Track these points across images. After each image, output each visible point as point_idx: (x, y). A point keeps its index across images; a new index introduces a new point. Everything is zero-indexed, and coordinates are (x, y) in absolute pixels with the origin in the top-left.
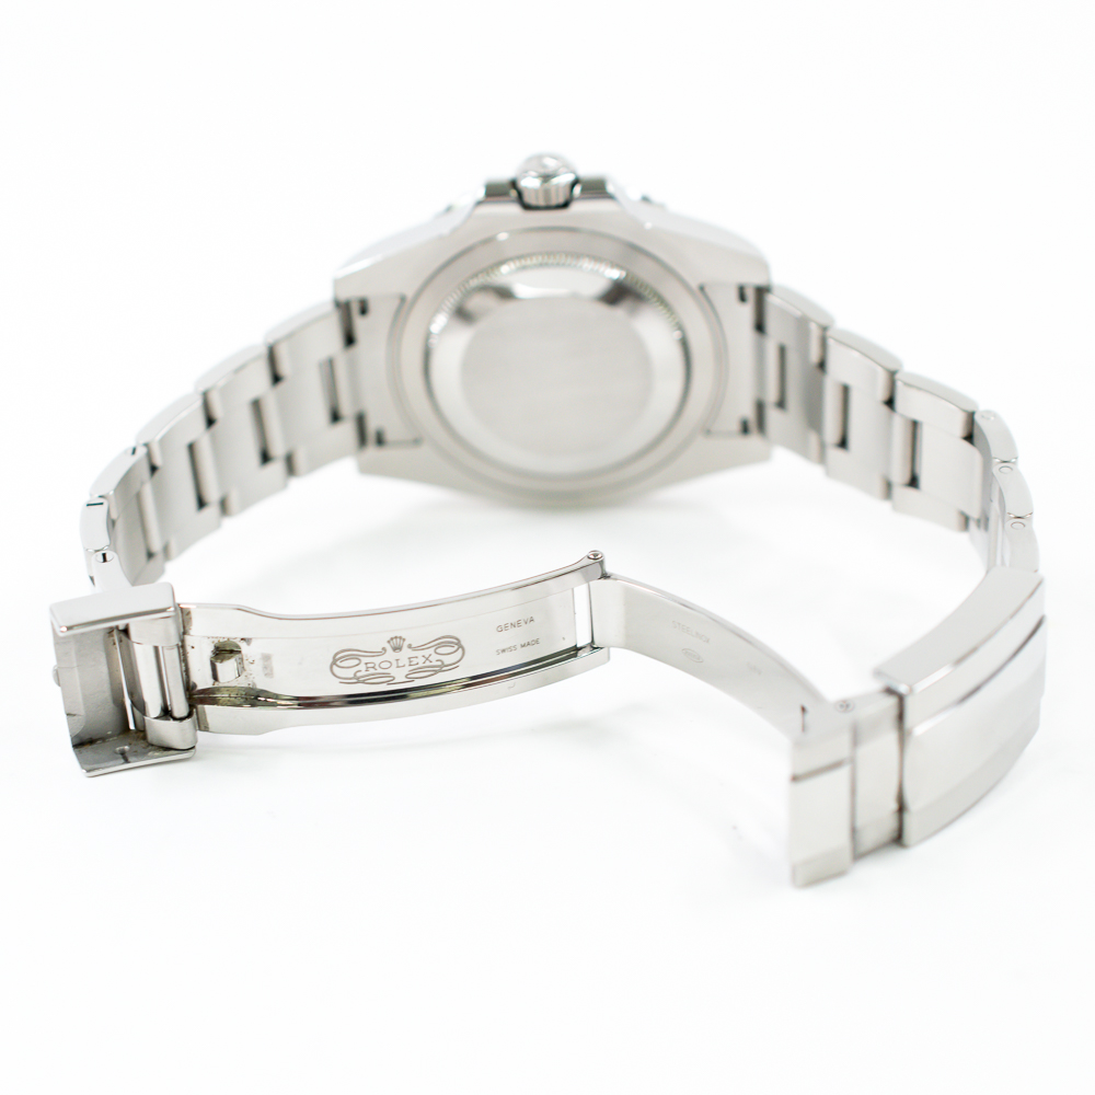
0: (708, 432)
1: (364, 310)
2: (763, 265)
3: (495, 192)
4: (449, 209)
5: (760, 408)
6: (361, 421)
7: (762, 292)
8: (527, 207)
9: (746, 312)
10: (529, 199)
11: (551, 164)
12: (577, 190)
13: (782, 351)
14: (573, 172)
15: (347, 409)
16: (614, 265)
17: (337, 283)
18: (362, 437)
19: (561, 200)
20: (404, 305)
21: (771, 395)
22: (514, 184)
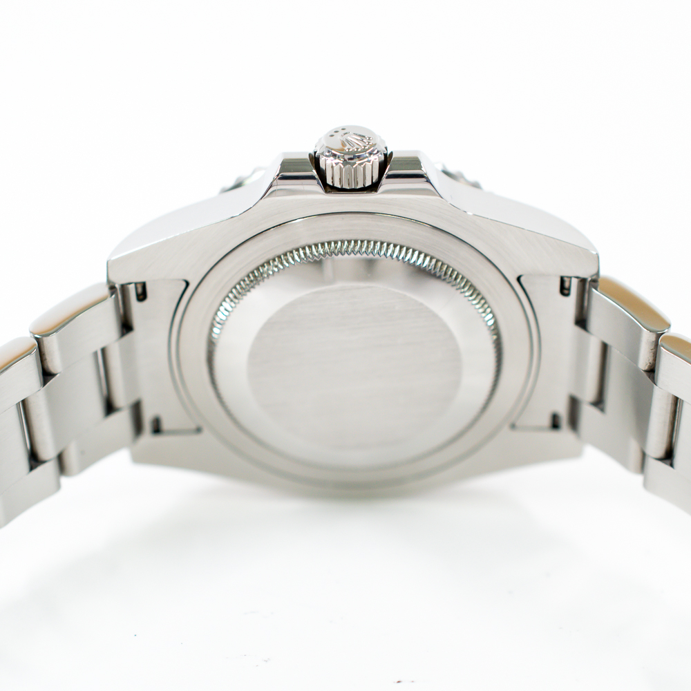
0: (513, 426)
1: (142, 296)
5: (574, 403)
6: (137, 409)
7: (587, 285)
9: (569, 305)
10: (332, 180)
13: (605, 348)
14: (383, 151)
15: (122, 399)
17: (110, 265)
18: (138, 427)
21: (588, 393)
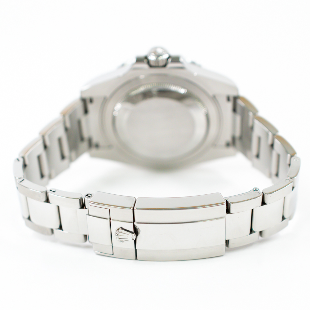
0: (215, 145)
1: (91, 101)
2: (236, 89)
3: (139, 60)
4: (123, 65)
5: (234, 138)
6: (90, 140)
7: (236, 98)
8: (151, 66)
9: (230, 105)
10: (152, 64)
11: (159, 51)
12: (170, 60)
13: (242, 119)
14: (168, 54)
15: (85, 136)
16: (183, 87)
17: (82, 92)
18: (90, 145)
19: (164, 63)
20: (105, 100)
21: (238, 134)
22: (146, 58)
